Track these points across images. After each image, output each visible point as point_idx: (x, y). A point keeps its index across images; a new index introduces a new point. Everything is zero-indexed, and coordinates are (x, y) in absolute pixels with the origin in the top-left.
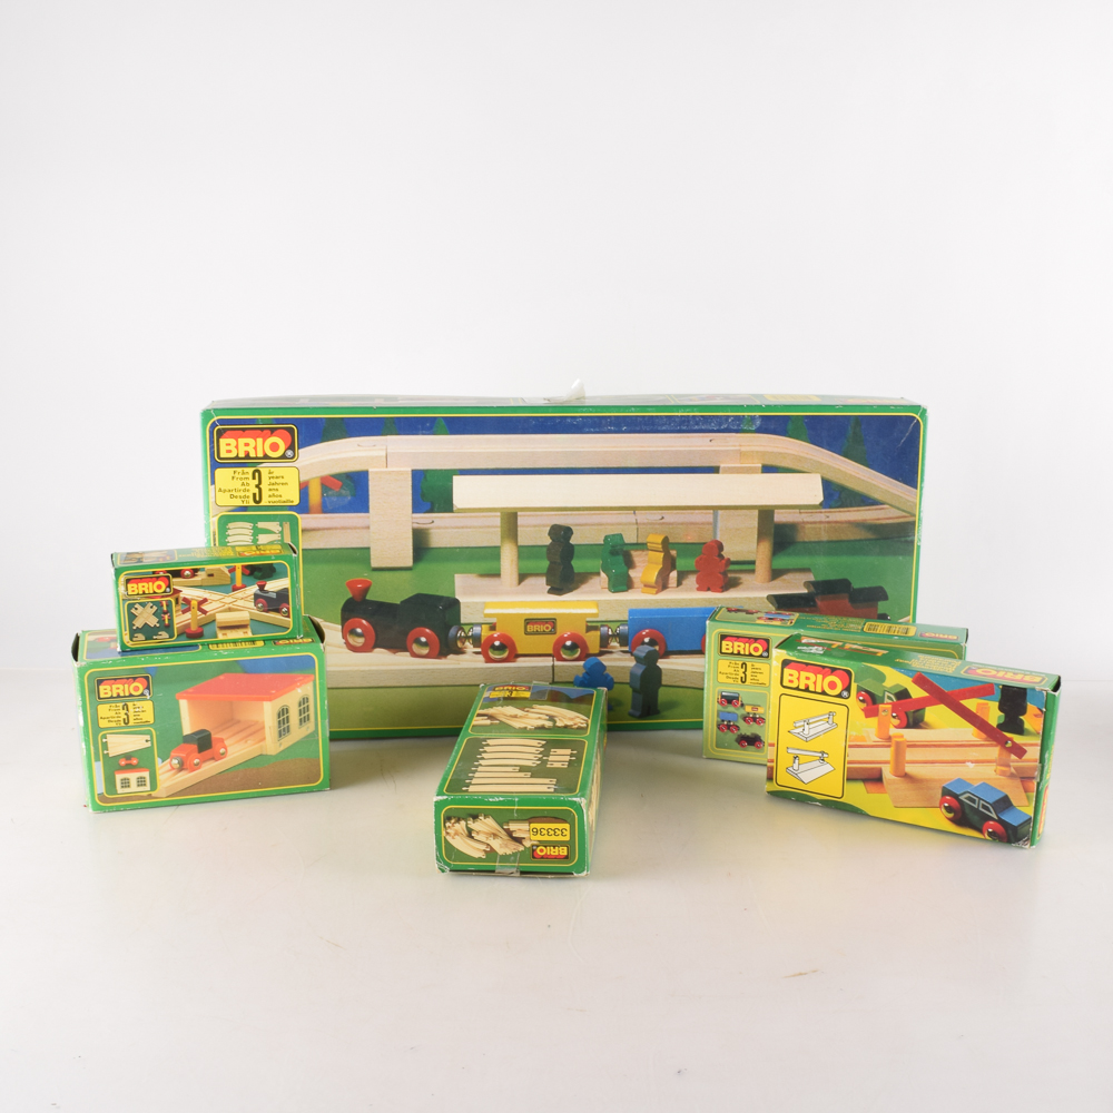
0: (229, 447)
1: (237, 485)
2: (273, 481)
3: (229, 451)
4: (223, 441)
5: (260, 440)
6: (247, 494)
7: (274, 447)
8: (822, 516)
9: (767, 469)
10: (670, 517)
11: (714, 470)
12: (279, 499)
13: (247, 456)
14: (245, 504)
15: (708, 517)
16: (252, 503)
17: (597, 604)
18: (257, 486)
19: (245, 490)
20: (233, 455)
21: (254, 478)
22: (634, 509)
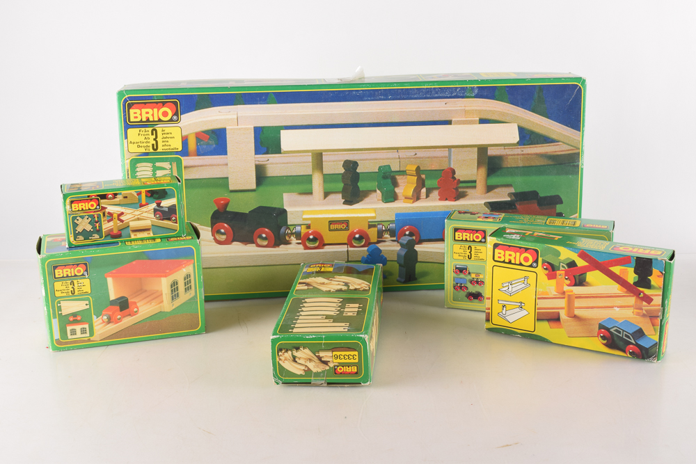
0: (136, 114)
1: (142, 138)
2: (165, 136)
3: (136, 117)
4: (132, 111)
5: (156, 110)
6: (148, 144)
7: (165, 114)
8: (519, 151)
9: (483, 121)
10: (420, 154)
11: (448, 122)
12: (169, 147)
13: (148, 120)
14: (147, 151)
15: (445, 153)
16: (152, 150)
17: (375, 210)
18: (155, 139)
19: (147, 142)
20: (139, 119)
21: (152, 134)
22: (397, 149)
